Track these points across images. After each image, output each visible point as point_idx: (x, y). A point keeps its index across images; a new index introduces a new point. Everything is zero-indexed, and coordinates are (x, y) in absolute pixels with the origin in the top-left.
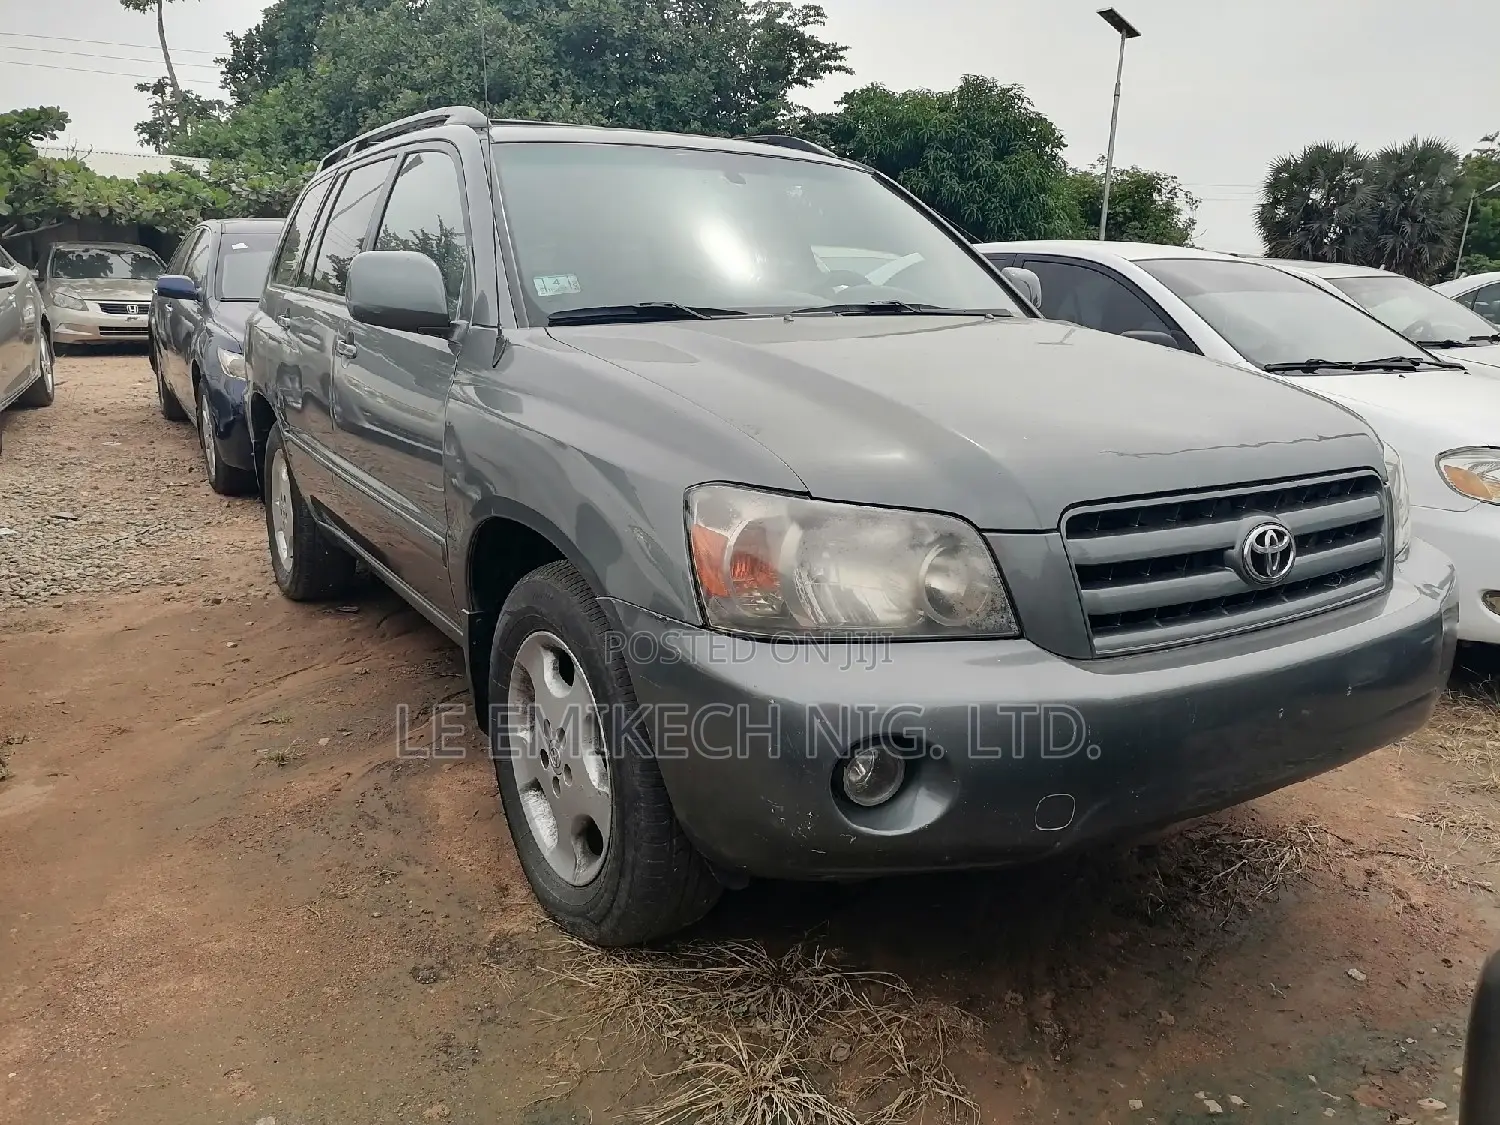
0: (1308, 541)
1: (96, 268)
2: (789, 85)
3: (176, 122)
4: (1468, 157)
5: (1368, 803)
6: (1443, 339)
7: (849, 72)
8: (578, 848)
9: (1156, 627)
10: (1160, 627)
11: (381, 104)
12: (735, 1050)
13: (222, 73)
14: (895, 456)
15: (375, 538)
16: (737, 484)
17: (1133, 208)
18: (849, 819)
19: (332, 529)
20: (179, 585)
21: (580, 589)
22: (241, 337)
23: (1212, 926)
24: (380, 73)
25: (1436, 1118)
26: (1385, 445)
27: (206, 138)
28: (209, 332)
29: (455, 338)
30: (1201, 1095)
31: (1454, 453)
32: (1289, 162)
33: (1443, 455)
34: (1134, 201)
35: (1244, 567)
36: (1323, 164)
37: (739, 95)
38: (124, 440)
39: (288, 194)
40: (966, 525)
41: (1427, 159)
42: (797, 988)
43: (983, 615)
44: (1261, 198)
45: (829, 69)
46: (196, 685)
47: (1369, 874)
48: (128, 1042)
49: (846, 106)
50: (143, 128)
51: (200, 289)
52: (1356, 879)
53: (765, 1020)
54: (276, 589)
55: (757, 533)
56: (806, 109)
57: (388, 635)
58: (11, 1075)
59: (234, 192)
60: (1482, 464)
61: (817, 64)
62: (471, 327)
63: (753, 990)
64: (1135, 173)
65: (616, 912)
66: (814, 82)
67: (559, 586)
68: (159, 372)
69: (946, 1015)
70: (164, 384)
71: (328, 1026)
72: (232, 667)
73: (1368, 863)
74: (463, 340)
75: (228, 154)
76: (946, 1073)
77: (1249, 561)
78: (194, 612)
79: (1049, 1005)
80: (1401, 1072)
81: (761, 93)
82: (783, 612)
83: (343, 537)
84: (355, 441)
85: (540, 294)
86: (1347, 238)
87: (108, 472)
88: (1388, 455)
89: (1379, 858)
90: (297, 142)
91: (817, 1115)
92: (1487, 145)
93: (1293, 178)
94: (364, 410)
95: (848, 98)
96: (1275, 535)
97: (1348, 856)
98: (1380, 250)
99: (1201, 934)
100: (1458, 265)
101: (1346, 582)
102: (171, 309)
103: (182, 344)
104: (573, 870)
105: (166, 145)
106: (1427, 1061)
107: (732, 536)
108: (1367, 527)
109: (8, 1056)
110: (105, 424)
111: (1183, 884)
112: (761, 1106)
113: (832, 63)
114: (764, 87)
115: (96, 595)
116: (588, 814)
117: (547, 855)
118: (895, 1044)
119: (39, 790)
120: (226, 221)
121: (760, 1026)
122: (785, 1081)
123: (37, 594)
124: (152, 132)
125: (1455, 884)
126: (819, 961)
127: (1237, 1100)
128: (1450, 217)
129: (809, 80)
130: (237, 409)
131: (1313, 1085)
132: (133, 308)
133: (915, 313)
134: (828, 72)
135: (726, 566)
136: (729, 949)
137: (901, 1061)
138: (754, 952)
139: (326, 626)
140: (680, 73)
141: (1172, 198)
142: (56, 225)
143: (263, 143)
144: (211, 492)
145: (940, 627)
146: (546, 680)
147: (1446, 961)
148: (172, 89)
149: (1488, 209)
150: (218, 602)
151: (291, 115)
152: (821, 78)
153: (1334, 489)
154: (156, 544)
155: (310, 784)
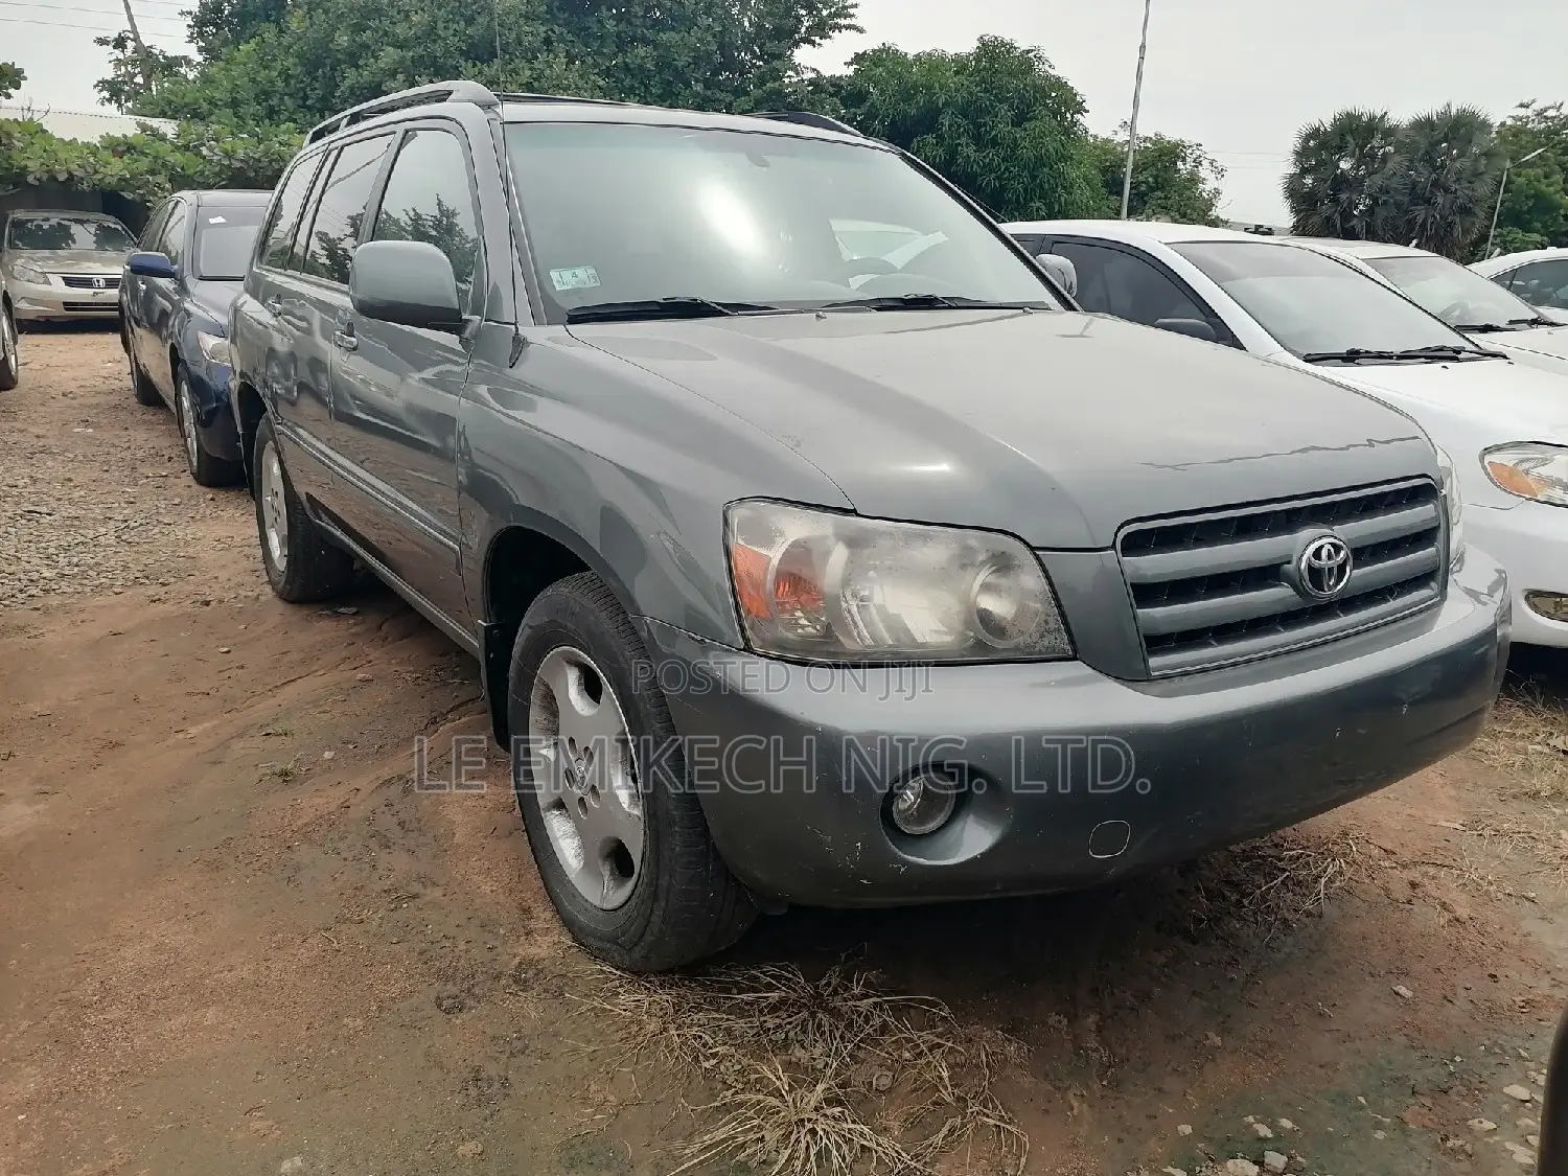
0: (1365, 553)
1: (57, 239)
2: (796, 44)
3: (139, 80)
4: (1503, 124)
5: (1409, 811)
6: (1482, 323)
7: (861, 31)
8: (606, 871)
9: (1211, 645)
10: (1215, 647)
11: (361, 63)
12: (774, 1079)
13: (189, 26)
14: (941, 467)
15: (371, 536)
16: (776, 500)
17: (1156, 177)
18: (900, 850)
19: (329, 528)
20: (163, 584)
21: (609, 604)
22: (224, 320)
23: (1256, 943)
24: (359, 28)
25: (1486, 1139)
26: (1439, 451)
27: (173, 98)
28: (189, 314)
29: (467, 334)
30: (1251, 1119)
31: (1499, 448)
32: (1318, 130)
33: (1488, 451)
34: (1158, 170)
35: (1301, 581)
36: (1354, 132)
37: (743, 54)
38: (97, 426)
39: (262, 159)
40: (1018, 543)
41: (1459, 128)
42: (835, 1013)
43: (1036, 637)
44: (1289, 168)
45: (839, 28)
46: (189, 694)
47: (1413, 885)
48: (142, 1080)
49: (856, 66)
50: (103, 84)
51: (176, 267)
52: (1401, 892)
53: (804, 1048)
54: (268, 589)
55: (801, 552)
56: (814, 70)
57: (390, 639)
58: (20, 1117)
59: (204, 157)
60: (1528, 460)
61: (825, 24)
62: (483, 323)
63: (790, 1016)
64: (1158, 140)
65: (649, 938)
66: (822, 42)
67: (584, 601)
68: (132, 354)
69: (989, 1039)
70: (137, 365)
71: (352, 1060)
72: (227, 674)
73: (1414, 874)
74: (475, 337)
75: (197, 115)
76: (992, 1101)
77: (1306, 576)
78: (182, 615)
79: (1093, 1028)
80: (1450, 1092)
81: (766, 53)
82: (828, 632)
83: (342, 537)
84: (345, 431)
85: (558, 289)
86: (1377, 209)
87: (81, 462)
88: (1442, 461)
89: (1424, 868)
90: (270, 102)
91: (862, 1146)
92: (1522, 112)
93: (1322, 145)
94: (354, 397)
95: (859, 58)
96: (1332, 550)
97: (1392, 868)
98: (1411, 222)
99: (1245, 951)
100: (1491, 238)
101: (1401, 594)
102: (144, 287)
103: (158, 324)
104: (602, 893)
105: (130, 104)
106: (1475, 1080)
107: (775, 555)
108: (1422, 537)
109: (16, 1097)
110: (75, 409)
111: (1224, 898)
112: (805, 1139)
113: (842, 22)
114: (770, 46)
115: (77, 596)
116: (616, 835)
117: (572, 876)
118: (939, 1071)
119: (29, 811)
120: (201, 193)
121: (799, 1053)
122: (828, 1112)
123: (13, 596)
124: (114, 90)
125: (1500, 896)
126: (858, 983)
127: (1286, 1123)
128: (1483, 189)
129: (817, 39)
130: (221, 397)
131: (1362, 1107)
132: (98, 281)
133: (950, 308)
134: (837, 31)
135: (770, 585)
136: (763, 973)
137: (946, 1088)
138: (790, 976)
139: (325, 630)
140: (680, 31)
141: (1197, 167)
142: (14, 191)
143: (234, 104)
144: (193, 482)
145: (994, 650)
146: (571, 697)
147: (1493, 976)
148: (134, 44)
149: (1521, 180)
150: (207, 603)
151: (264, 73)
152: (830, 37)
153: (1390, 498)
154: (137, 540)
155: (317, 801)
